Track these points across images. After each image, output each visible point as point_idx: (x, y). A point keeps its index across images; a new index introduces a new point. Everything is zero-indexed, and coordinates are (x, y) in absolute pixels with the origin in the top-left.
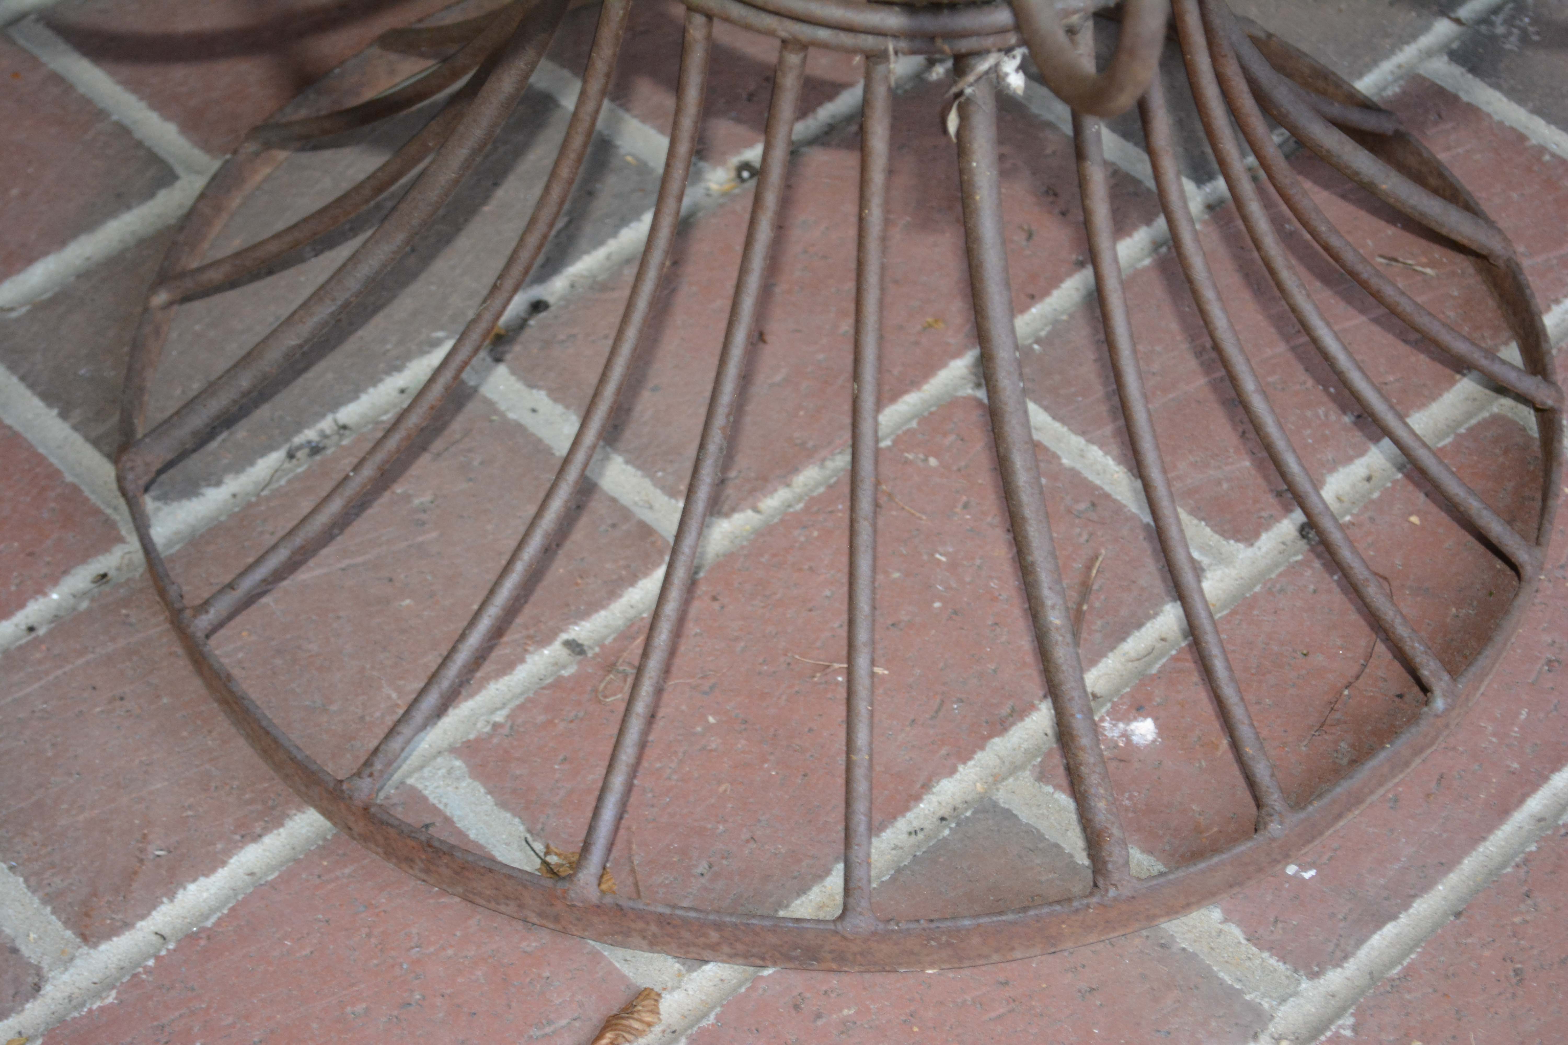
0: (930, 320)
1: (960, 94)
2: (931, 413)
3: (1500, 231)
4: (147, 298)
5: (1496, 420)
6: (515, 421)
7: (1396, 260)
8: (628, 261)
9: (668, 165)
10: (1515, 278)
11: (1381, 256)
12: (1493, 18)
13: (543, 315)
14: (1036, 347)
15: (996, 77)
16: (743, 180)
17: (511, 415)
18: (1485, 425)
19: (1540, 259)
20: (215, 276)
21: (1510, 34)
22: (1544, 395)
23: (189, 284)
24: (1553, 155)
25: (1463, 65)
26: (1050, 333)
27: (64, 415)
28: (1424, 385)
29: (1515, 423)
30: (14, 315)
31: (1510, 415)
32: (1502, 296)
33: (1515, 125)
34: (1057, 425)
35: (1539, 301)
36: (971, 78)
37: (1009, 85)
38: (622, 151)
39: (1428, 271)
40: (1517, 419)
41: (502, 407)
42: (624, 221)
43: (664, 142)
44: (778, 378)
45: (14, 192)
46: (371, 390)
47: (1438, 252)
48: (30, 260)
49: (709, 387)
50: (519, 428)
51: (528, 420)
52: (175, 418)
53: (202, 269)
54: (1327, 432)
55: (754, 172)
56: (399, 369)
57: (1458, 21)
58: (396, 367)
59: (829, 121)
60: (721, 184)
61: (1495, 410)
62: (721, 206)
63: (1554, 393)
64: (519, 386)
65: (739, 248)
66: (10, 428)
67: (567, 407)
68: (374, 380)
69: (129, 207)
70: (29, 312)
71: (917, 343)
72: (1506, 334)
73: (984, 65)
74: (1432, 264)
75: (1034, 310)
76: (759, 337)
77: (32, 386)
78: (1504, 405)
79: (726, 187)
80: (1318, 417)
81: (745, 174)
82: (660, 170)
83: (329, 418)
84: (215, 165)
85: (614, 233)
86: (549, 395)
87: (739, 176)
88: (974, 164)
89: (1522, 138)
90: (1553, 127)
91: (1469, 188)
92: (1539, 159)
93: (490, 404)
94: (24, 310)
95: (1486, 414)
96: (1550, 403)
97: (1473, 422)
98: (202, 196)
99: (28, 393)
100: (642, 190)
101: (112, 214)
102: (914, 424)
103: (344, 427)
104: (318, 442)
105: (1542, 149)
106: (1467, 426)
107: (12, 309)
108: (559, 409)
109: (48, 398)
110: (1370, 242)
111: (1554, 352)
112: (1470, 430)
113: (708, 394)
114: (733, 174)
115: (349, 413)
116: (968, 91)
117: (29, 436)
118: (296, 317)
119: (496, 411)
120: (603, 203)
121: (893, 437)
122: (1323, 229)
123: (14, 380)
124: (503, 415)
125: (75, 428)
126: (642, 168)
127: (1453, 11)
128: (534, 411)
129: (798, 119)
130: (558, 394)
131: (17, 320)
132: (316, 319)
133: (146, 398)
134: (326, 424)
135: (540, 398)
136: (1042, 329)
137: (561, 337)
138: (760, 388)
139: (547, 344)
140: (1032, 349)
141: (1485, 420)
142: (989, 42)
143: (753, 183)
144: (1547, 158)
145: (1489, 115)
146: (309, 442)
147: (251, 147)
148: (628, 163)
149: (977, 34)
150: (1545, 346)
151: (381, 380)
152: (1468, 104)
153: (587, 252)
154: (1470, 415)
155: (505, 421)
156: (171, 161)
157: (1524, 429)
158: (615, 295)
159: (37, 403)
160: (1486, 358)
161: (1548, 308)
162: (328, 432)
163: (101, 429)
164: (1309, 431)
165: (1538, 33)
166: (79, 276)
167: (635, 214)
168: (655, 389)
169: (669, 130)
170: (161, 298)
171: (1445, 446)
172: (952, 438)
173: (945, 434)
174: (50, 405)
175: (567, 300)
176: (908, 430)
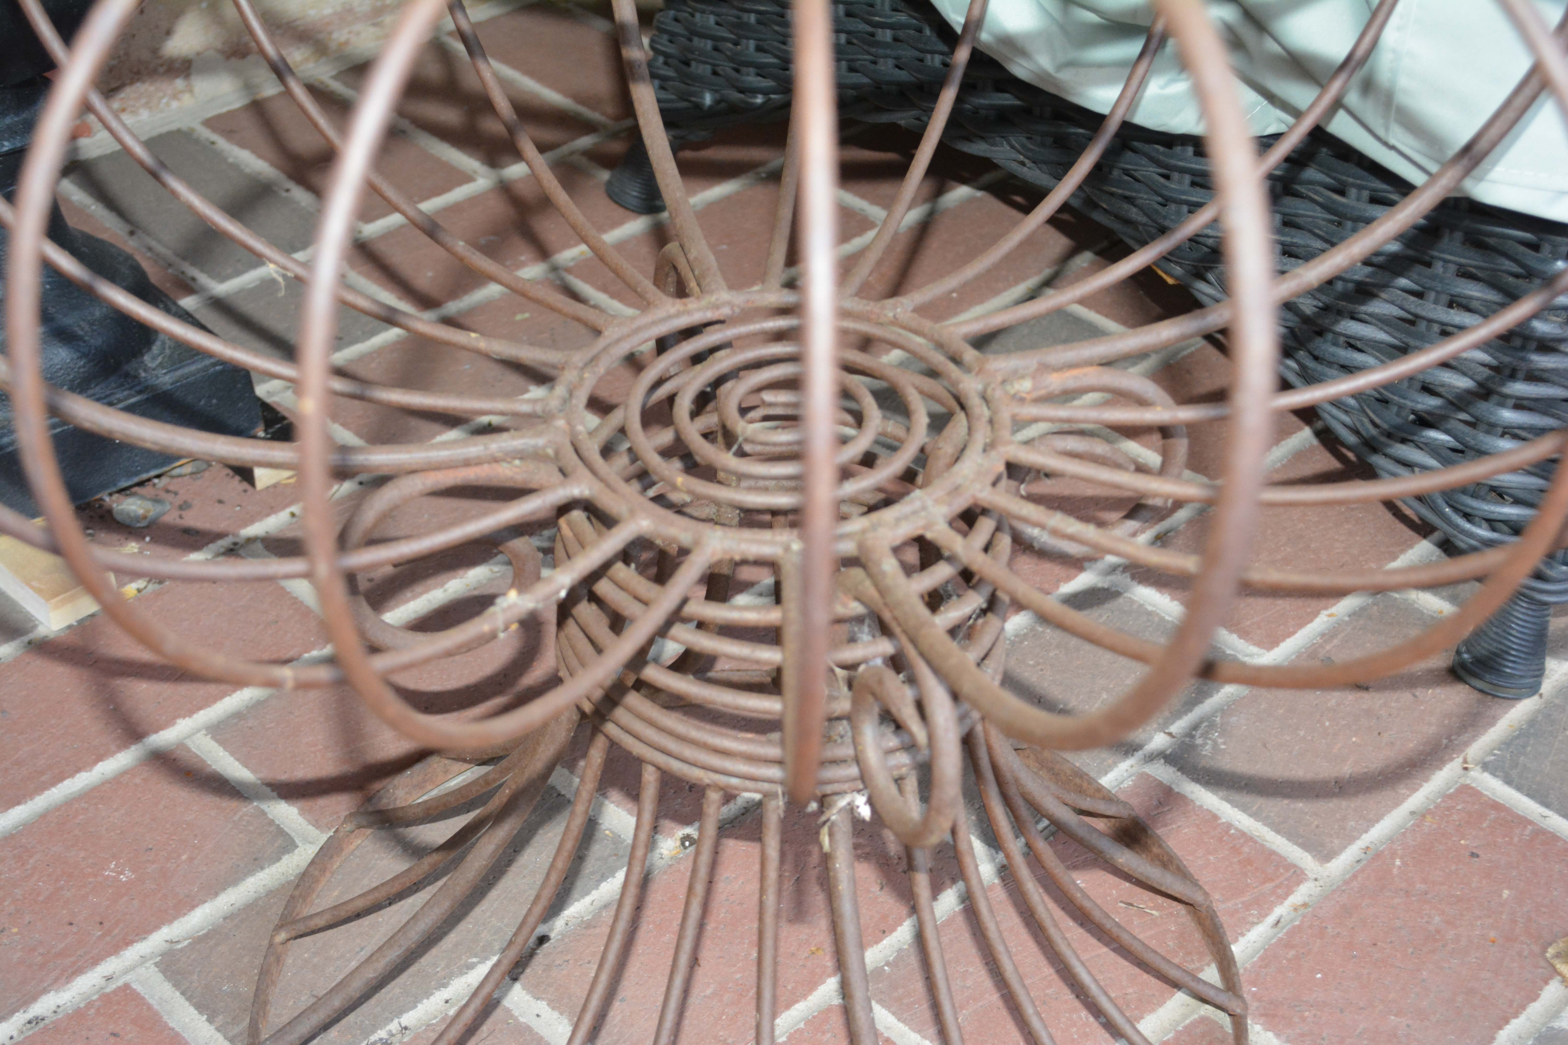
0: (814, 949)
1: (828, 820)
2: (814, 1017)
3: (1201, 888)
4: (272, 937)
5: (1203, 1020)
6: (525, 1023)
7: (1132, 905)
8: (606, 906)
9: (636, 836)
10: (1212, 919)
11: (1121, 902)
12: (1194, 733)
13: (546, 945)
14: (886, 968)
15: (851, 809)
16: (685, 848)
17: (522, 1020)
18: (1194, 1024)
19: (1230, 904)
20: (321, 922)
21: (1206, 744)
22: (1235, 1006)
23: (301, 928)
24: (1237, 829)
25: (1174, 766)
26: (896, 958)
27: (210, 1020)
28: (1153, 995)
29: (1216, 1023)
30: (179, 946)
31: (1212, 1017)
32: (1204, 931)
33: (1210, 808)
34: (901, 1025)
35: (1229, 936)
36: (835, 811)
37: (859, 814)
38: (603, 827)
39: (1154, 912)
40: (1217, 1019)
41: (516, 1013)
42: (604, 878)
43: (633, 820)
44: (709, 992)
45: (184, 857)
46: (425, 1001)
47: (1160, 899)
48: (193, 907)
49: (661, 999)
50: (529, 1029)
51: (534, 1023)
52: (288, 1027)
53: (312, 916)
54: (1087, 1030)
55: (693, 842)
56: (445, 986)
57: (1170, 734)
58: (443, 984)
59: (745, 805)
60: (670, 851)
61: (1202, 1013)
62: (670, 866)
63: (1240, 1003)
64: (528, 997)
65: (682, 897)
66: (173, 1029)
67: (561, 1014)
68: (428, 994)
69: (262, 868)
70: (190, 944)
71: (804, 966)
72: (1209, 958)
73: (842, 802)
74: (1156, 908)
75: (885, 942)
76: (694, 962)
77: (189, 999)
78: (1207, 1010)
79: (674, 852)
80: (1081, 1019)
81: (687, 843)
82: (630, 841)
83: (396, 1021)
84: (323, 838)
85: (597, 887)
86: (548, 1005)
87: (683, 844)
88: (838, 865)
89: (1215, 817)
90: (1236, 809)
91: (1179, 854)
92: (1227, 832)
93: (508, 1011)
94: (186, 943)
95: (1196, 1016)
96: (1238, 1011)
97: (1188, 1022)
98: (312, 862)
99: (187, 1004)
100: (615, 855)
101: (250, 872)
102: (802, 1025)
103: (406, 1028)
104: (387, 1040)
105: (1229, 826)
106: (1182, 1025)
107: (178, 942)
108: (556, 1014)
109: (200, 1007)
110: (1114, 892)
111: (1241, 971)
112: (1186, 1027)
113: (659, 1003)
114: (678, 843)
115: (409, 1018)
116: (833, 818)
117: (185, 1035)
118: (374, 958)
119: (512, 1016)
120: (591, 865)
121: (787, 1034)
122: (1079, 895)
123: (178, 994)
124: (516, 1019)
125: (218, 1029)
126: (617, 839)
127: (1167, 728)
128: (538, 1016)
129: (724, 804)
130: (554, 1004)
131: (181, 950)
132: (387, 959)
133: (268, 1007)
134: (394, 1026)
135: (542, 1006)
136: (891, 956)
137: (558, 962)
138: (695, 999)
139: (548, 968)
140: (884, 970)
141: (1195, 1020)
142: (846, 786)
143: (692, 849)
144: (1232, 831)
145: (1192, 801)
146: (381, 1039)
147: (348, 827)
148: (607, 835)
149: (838, 781)
150: (1234, 970)
151: (432, 994)
152: (1178, 793)
153: (578, 900)
154: (1185, 1017)
155: (518, 1024)
156: (293, 834)
157: (1222, 1027)
158: (597, 931)
159: (192, 1011)
160: (1193, 981)
161: (1236, 940)
162: (394, 1032)
163: (236, 1030)
164: (1075, 1029)
165: (1224, 743)
166: (225, 918)
167: (612, 872)
168: (622, 1000)
169: (636, 813)
170: (282, 936)
171: (1168, 1040)
172: (829, 1035)
173: (824, 1033)
174: (200, 1013)
175: (564, 936)
176: (798, 1029)
